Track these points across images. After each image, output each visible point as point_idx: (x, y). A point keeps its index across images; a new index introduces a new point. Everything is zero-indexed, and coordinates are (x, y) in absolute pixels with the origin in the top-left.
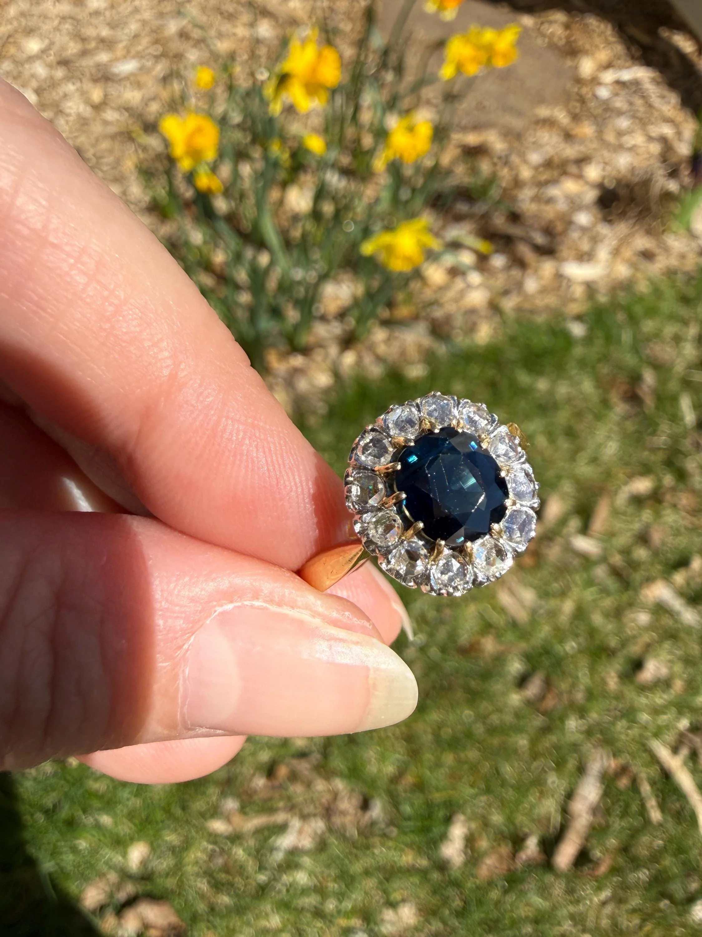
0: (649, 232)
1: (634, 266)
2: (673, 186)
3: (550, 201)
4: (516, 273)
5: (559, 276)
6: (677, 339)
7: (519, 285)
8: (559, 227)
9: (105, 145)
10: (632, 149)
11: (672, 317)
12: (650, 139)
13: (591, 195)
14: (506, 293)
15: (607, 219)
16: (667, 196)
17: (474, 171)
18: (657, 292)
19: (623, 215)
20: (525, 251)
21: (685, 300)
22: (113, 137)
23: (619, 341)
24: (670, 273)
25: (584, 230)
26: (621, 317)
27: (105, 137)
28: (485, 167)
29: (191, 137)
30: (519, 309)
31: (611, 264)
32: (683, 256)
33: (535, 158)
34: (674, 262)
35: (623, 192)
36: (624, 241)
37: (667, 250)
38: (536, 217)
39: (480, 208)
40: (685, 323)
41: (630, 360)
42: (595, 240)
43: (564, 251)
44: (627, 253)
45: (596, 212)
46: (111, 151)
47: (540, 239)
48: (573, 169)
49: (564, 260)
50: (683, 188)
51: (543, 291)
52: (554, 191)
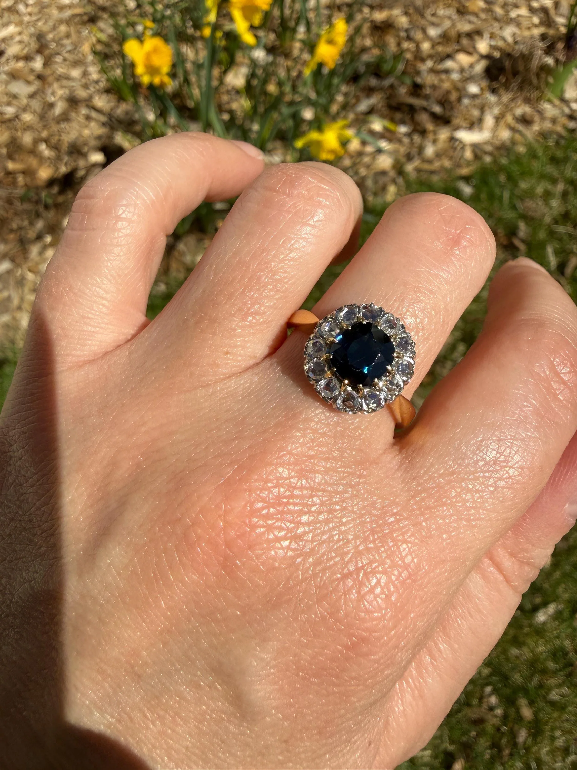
0: (527, 101)
1: (512, 129)
2: (550, 61)
3: (447, 71)
4: (417, 138)
5: (452, 139)
6: (547, 195)
7: (421, 149)
8: (454, 96)
9: (63, 28)
10: (517, 22)
11: (543, 177)
12: (532, 10)
13: (480, 67)
14: (409, 158)
15: (494, 91)
16: (544, 68)
17: (382, 46)
18: (533, 154)
19: (507, 86)
20: (424, 118)
21: (554, 160)
22: (68, 22)
23: (501, 198)
24: (544, 135)
25: (474, 97)
26: (502, 178)
27: (61, 22)
28: (391, 42)
29: (148, 56)
30: (418, 170)
31: (495, 129)
32: (554, 121)
33: (433, 32)
34: (548, 125)
35: (507, 64)
36: (507, 108)
37: (540, 113)
38: (434, 87)
39: (387, 83)
40: (554, 181)
41: (509, 215)
42: (482, 109)
43: (456, 121)
44: (509, 119)
45: (484, 83)
46: (68, 36)
47: (437, 109)
48: (465, 41)
49: (457, 128)
50: (557, 61)
51: (438, 155)
52: (449, 64)
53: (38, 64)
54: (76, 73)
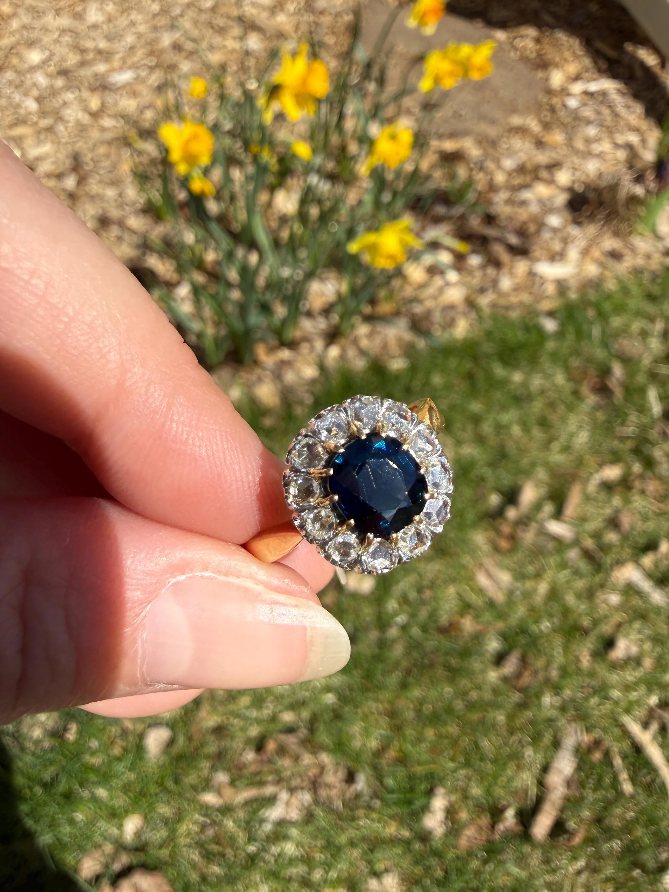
0: (616, 234)
1: (601, 264)
2: (639, 190)
3: (524, 203)
4: (491, 271)
5: (532, 274)
6: (644, 334)
7: (495, 283)
8: (532, 228)
9: (102, 150)
10: (600, 156)
11: (639, 314)
12: (617, 146)
13: (561, 199)
14: (482, 290)
15: (577, 223)
16: (633, 200)
17: (452, 177)
18: (625, 290)
19: (592, 218)
20: (499, 250)
21: (651, 298)
22: (110, 143)
23: (590, 336)
24: (637, 272)
25: (555, 230)
26: (591, 313)
27: (102, 142)
28: (462, 172)
29: (187, 143)
30: (494, 305)
31: (580, 264)
32: (648, 257)
33: (509, 163)
34: (640, 261)
35: (591, 196)
36: (593, 242)
37: (633, 250)
38: (510, 218)
39: (457, 211)
40: (652, 319)
41: (600, 354)
42: (565, 241)
43: (537, 252)
44: (596, 253)
45: (567, 215)
46: (107, 156)
47: (514, 240)
48: (544, 174)
49: (538, 260)
50: (648, 191)
51: (517, 289)
52: (526, 195)
53: (70, 182)
54: (111, 193)
